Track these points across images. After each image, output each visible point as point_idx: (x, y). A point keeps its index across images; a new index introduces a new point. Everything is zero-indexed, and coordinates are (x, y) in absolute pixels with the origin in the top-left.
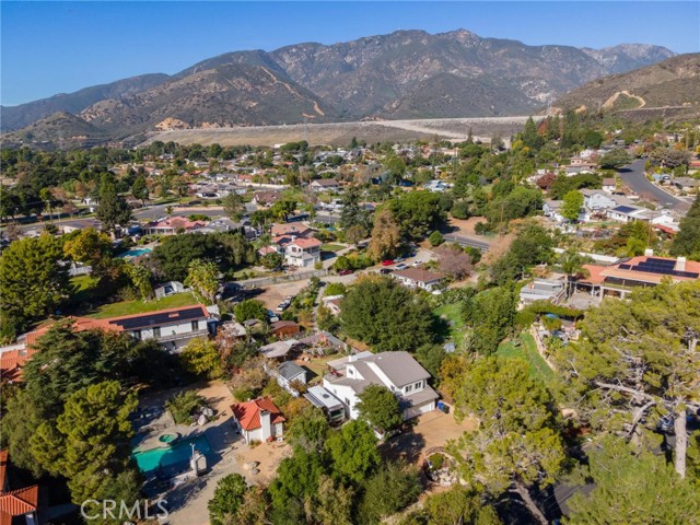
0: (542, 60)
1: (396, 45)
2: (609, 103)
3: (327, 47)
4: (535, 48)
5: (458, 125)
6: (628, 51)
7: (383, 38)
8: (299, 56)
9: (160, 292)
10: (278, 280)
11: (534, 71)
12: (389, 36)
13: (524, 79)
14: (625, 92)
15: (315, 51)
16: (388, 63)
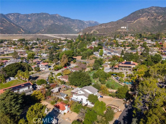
0: (75, 22)
1: (42, 16)
2: (92, 32)
3: (23, 15)
4: (73, 20)
5: (62, 35)
6: (91, 22)
7: (38, 14)
8: (14, 16)
9: (8, 80)
10: (41, 74)
11: (74, 25)
12: (39, 14)
13: (72, 26)
14: (94, 30)
15: (19, 15)
16: (40, 20)
